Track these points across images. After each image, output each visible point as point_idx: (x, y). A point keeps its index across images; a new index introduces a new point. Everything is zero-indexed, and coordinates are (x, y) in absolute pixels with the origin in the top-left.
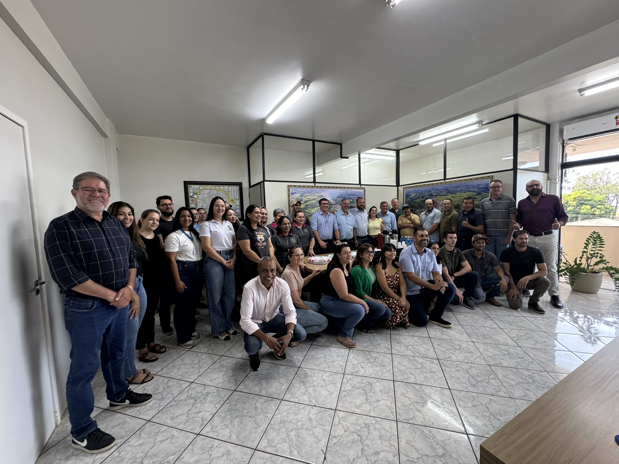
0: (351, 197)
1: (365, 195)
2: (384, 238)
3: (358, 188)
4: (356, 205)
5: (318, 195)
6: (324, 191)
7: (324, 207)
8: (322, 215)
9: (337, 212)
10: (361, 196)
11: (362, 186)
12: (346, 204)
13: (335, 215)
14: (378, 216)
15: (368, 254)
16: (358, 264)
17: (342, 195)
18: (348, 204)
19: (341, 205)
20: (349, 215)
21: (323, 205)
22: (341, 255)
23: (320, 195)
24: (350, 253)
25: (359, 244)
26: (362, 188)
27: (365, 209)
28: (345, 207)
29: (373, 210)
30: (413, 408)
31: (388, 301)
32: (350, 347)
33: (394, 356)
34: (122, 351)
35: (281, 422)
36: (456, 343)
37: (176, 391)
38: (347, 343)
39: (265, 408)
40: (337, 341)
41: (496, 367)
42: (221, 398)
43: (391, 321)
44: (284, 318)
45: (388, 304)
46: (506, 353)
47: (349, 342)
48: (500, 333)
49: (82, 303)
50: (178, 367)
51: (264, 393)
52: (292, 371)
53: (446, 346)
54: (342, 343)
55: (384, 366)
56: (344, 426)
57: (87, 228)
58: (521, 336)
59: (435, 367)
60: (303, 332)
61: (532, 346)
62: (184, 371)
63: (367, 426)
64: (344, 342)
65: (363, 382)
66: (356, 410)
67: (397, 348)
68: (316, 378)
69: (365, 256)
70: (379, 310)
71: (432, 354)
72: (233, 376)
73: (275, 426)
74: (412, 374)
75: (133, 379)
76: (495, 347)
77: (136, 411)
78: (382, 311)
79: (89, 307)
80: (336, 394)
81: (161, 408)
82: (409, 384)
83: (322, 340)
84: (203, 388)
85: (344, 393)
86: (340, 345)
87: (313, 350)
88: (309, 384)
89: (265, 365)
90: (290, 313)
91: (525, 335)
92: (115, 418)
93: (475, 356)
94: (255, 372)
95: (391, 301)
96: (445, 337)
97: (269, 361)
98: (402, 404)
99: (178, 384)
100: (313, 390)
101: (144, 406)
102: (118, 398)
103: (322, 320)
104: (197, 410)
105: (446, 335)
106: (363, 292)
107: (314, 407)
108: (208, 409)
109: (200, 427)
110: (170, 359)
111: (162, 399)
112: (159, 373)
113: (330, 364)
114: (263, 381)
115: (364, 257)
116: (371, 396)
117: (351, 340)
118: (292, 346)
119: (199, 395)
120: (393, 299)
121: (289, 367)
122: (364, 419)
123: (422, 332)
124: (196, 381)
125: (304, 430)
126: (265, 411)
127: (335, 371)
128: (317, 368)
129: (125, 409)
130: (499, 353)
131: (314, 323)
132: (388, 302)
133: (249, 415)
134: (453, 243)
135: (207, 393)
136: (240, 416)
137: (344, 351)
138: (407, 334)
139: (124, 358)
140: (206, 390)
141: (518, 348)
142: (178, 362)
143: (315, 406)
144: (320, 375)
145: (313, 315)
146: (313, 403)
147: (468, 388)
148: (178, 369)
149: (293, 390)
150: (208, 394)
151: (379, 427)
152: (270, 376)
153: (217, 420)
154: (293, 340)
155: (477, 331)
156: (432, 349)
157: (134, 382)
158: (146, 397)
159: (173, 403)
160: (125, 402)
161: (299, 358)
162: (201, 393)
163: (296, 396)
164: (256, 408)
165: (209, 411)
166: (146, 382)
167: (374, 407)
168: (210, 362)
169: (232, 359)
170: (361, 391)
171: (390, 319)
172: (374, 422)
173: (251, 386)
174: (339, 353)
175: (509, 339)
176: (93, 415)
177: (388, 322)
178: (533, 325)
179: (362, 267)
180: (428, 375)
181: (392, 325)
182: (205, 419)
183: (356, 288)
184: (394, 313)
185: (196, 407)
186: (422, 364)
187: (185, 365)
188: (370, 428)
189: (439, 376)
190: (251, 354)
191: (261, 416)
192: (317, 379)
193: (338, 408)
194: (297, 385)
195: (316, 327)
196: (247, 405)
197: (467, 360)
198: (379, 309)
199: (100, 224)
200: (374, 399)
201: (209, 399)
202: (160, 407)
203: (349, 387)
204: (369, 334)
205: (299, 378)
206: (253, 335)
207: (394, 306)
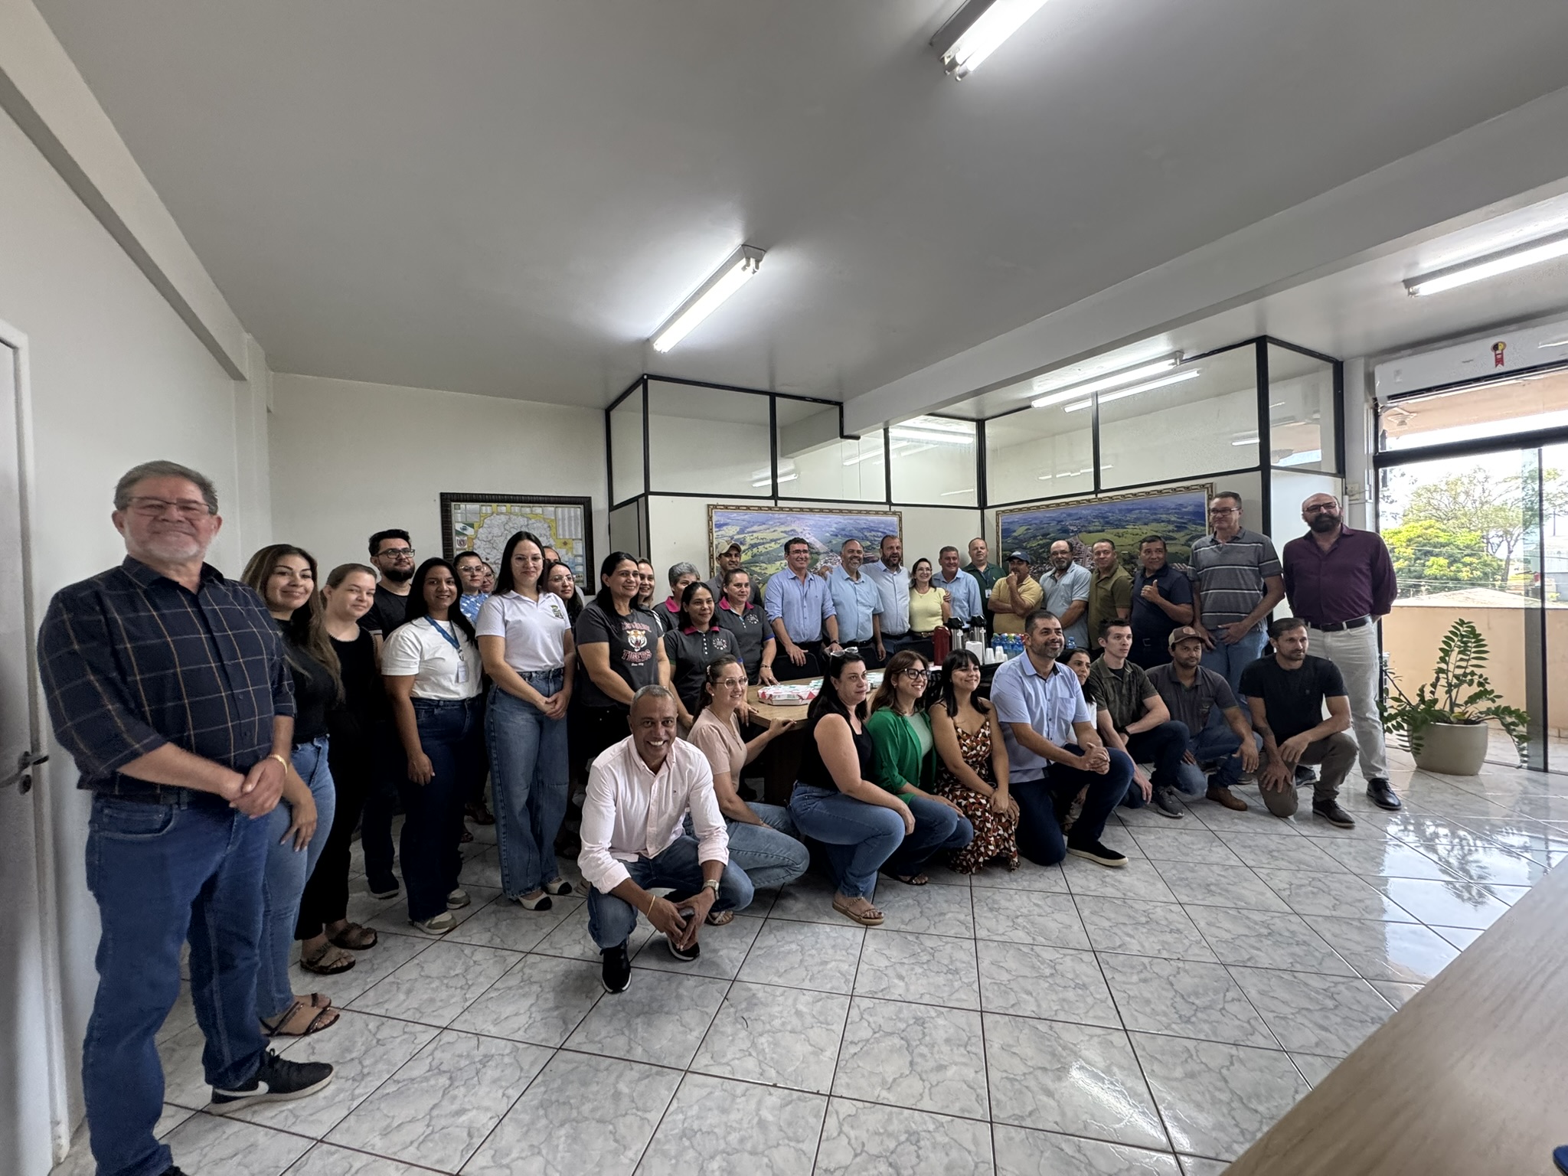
0: (868, 534)
1: (901, 530)
2: (951, 637)
3: (885, 513)
4: (879, 555)
5: (783, 528)
6: (799, 519)
7: (797, 560)
8: (794, 579)
9: (831, 572)
10: (891, 534)
11: (893, 508)
12: (853, 551)
13: (826, 579)
14: (935, 583)
15: (913, 677)
16: (887, 704)
17: (843, 530)
18: (859, 552)
19: (840, 554)
20: (862, 579)
21: (796, 555)
22: (840, 682)
23: (788, 529)
24: (864, 675)
25: (887, 653)
26: (894, 513)
27: (902, 565)
28: (851, 558)
29: (922, 569)
30: (1032, 1083)
31: (966, 799)
32: (867, 922)
33: (980, 944)
34: (250, 944)
35: (683, 1134)
36: (1136, 906)
37: (399, 1055)
38: (859, 913)
39: (642, 1095)
40: (834, 907)
41: (1241, 969)
42: (522, 1069)
43: (971, 852)
44: (696, 848)
45: (965, 809)
46: (1265, 931)
47: (864, 908)
48: (1246, 880)
49: (138, 817)
50: (407, 985)
51: (638, 1053)
52: (716, 991)
53: (1112, 916)
54: (845, 912)
55: (956, 972)
56: (853, 1141)
57: (156, 608)
58: (1301, 886)
59: (1087, 969)
60: (746, 886)
61: (1327, 913)
62: (425, 997)
63: (914, 1138)
64: (851, 909)
65: (901, 1016)
66: (884, 1094)
67: (988, 923)
68: (780, 1009)
69: (906, 681)
70: (940, 823)
71: (1077, 936)
72: (557, 1008)
73: (666, 1147)
74: (1030, 993)
75: (282, 1022)
76: (1235, 917)
77: (284, 1114)
78: (950, 825)
79: (158, 827)
80: (831, 1052)
81: (356, 1104)
82: (1021, 1019)
83: (796, 906)
84: (474, 1042)
85: (853, 1049)
86: (841, 919)
87: (771, 932)
88: (759, 1027)
89: (643, 977)
90: (712, 834)
91: (1310, 885)
92: (225, 1136)
93: (1186, 941)
94: (616, 996)
95: (972, 800)
96: (1109, 891)
97: (653, 964)
98: (1005, 1075)
99: (405, 1033)
100: (769, 1043)
101: (308, 1099)
102: (238, 1078)
103: (793, 852)
104: (455, 1107)
105: (1113, 886)
106: (898, 778)
107: (772, 1089)
108: (486, 1103)
109: (462, 1156)
110: (388, 964)
111: (359, 1078)
112: (355, 1006)
113: (816, 969)
114: (639, 1020)
115: (902, 684)
116: (922, 1056)
117: (869, 905)
118: (716, 922)
119: (463, 1063)
120: (977, 793)
121: (707, 980)
122: (906, 1119)
123: (1051, 879)
124: (456, 1026)
125: (746, 1155)
126: (640, 1105)
127: (827, 988)
128: (780, 981)
129: (256, 1108)
130: (1246, 932)
131: (772, 861)
132: (964, 803)
133: (598, 1115)
134: (1122, 650)
135: (485, 1056)
136: (574, 1120)
137: (853, 934)
138: (1014, 885)
139: (256, 964)
140: (481, 1048)
141: (1295, 919)
142: (410, 972)
143: (775, 1086)
144: (790, 1001)
145: (770, 837)
146: (770, 1079)
147: (1174, 1026)
148: (409, 992)
149: (717, 1043)
150: (487, 1058)
151: (947, 1140)
152: (655, 1005)
153: (509, 1133)
154: (717, 907)
155: (1189, 875)
156: (1077, 926)
157: (284, 1030)
158: (317, 1072)
159: (391, 1088)
160: (254, 1087)
161: (735, 954)
162: (468, 1056)
163: (724, 1061)
164: (617, 1096)
165: (487, 1109)
166: (317, 1030)
167: (932, 1086)
168: (495, 972)
169: (555, 961)
170: (897, 1041)
171: (969, 848)
172: (931, 1127)
173: (603, 1033)
174: (839, 941)
175: (1270, 894)
176: (159, 1131)
177: (965, 856)
178: (1327, 858)
179: (897, 711)
180: (1070, 995)
181: (977, 862)
182: (478, 1130)
183: (882, 767)
184: (981, 830)
185: (455, 1098)
186: (1053, 964)
187: (428, 981)
188: (922, 1143)
189: (1098, 996)
190: (606, 946)
191: (629, 1119)
192: (781, 1012)
193: (839, 1090)
194: (729, 1030)
195: (777, 871)
196: (594, 1088)
197: (1168, 951)
198: (942, 820)
199: (194, 599)
200: (931, 1064)
201: (490, 1073)
202: (353, 1099)
203: (865, 1033)
204: (916, 888)
205: (732, 1010)
206: (613, 894)
207: (979, 813)
